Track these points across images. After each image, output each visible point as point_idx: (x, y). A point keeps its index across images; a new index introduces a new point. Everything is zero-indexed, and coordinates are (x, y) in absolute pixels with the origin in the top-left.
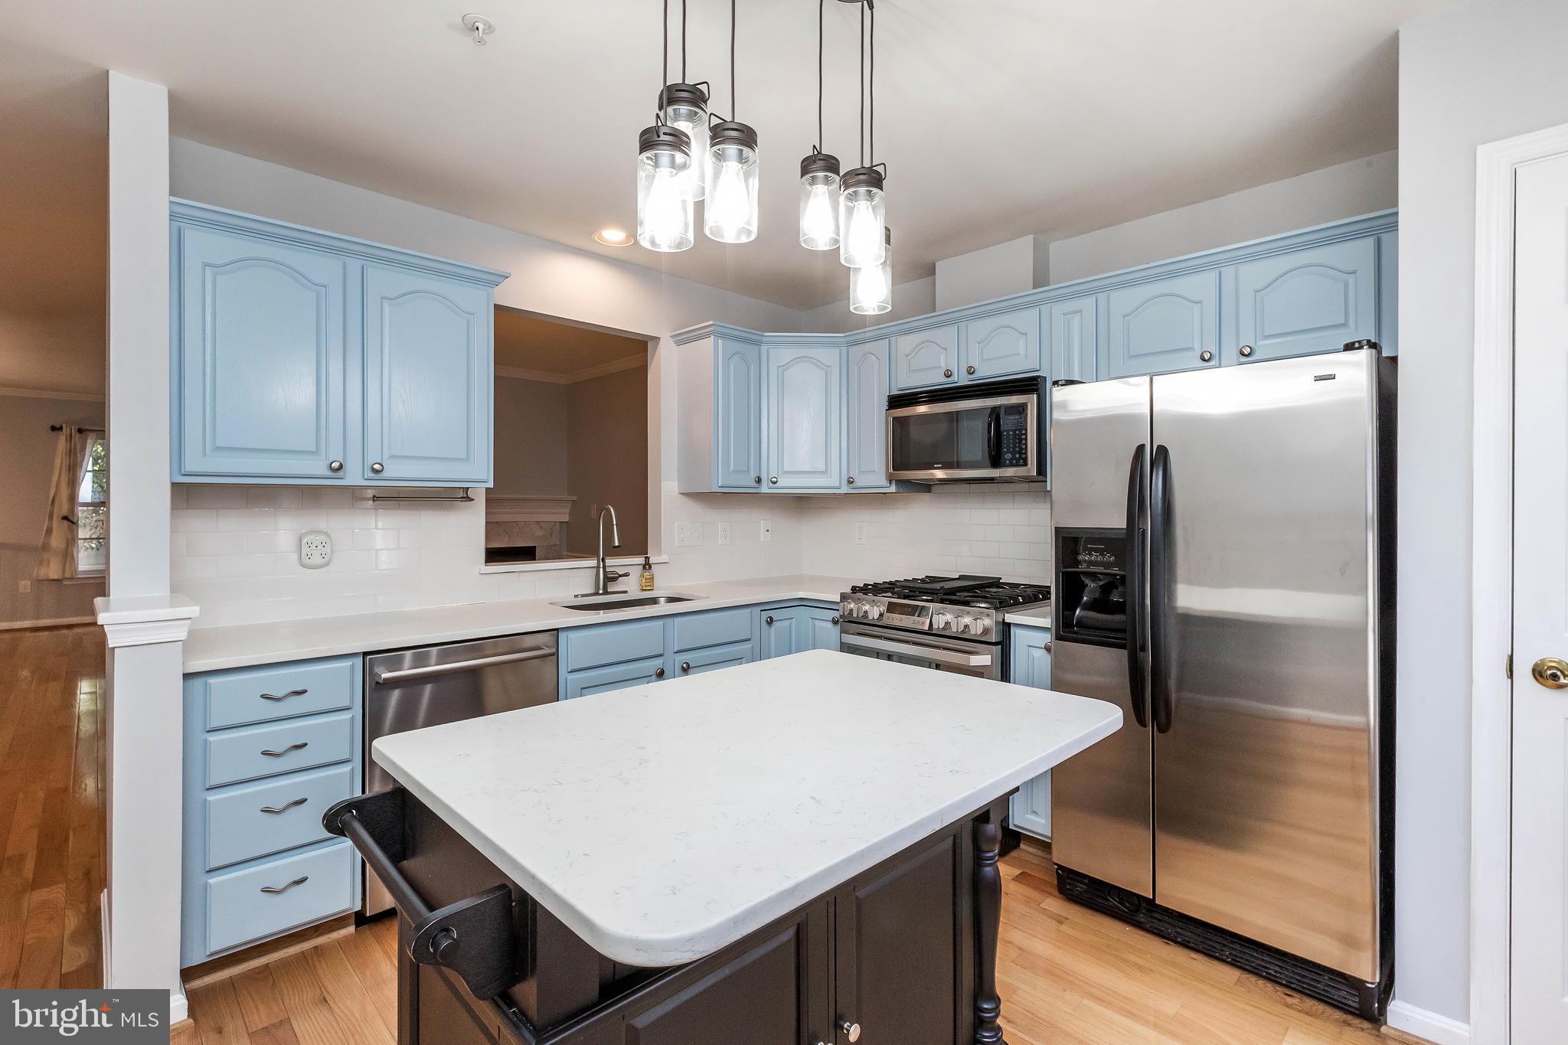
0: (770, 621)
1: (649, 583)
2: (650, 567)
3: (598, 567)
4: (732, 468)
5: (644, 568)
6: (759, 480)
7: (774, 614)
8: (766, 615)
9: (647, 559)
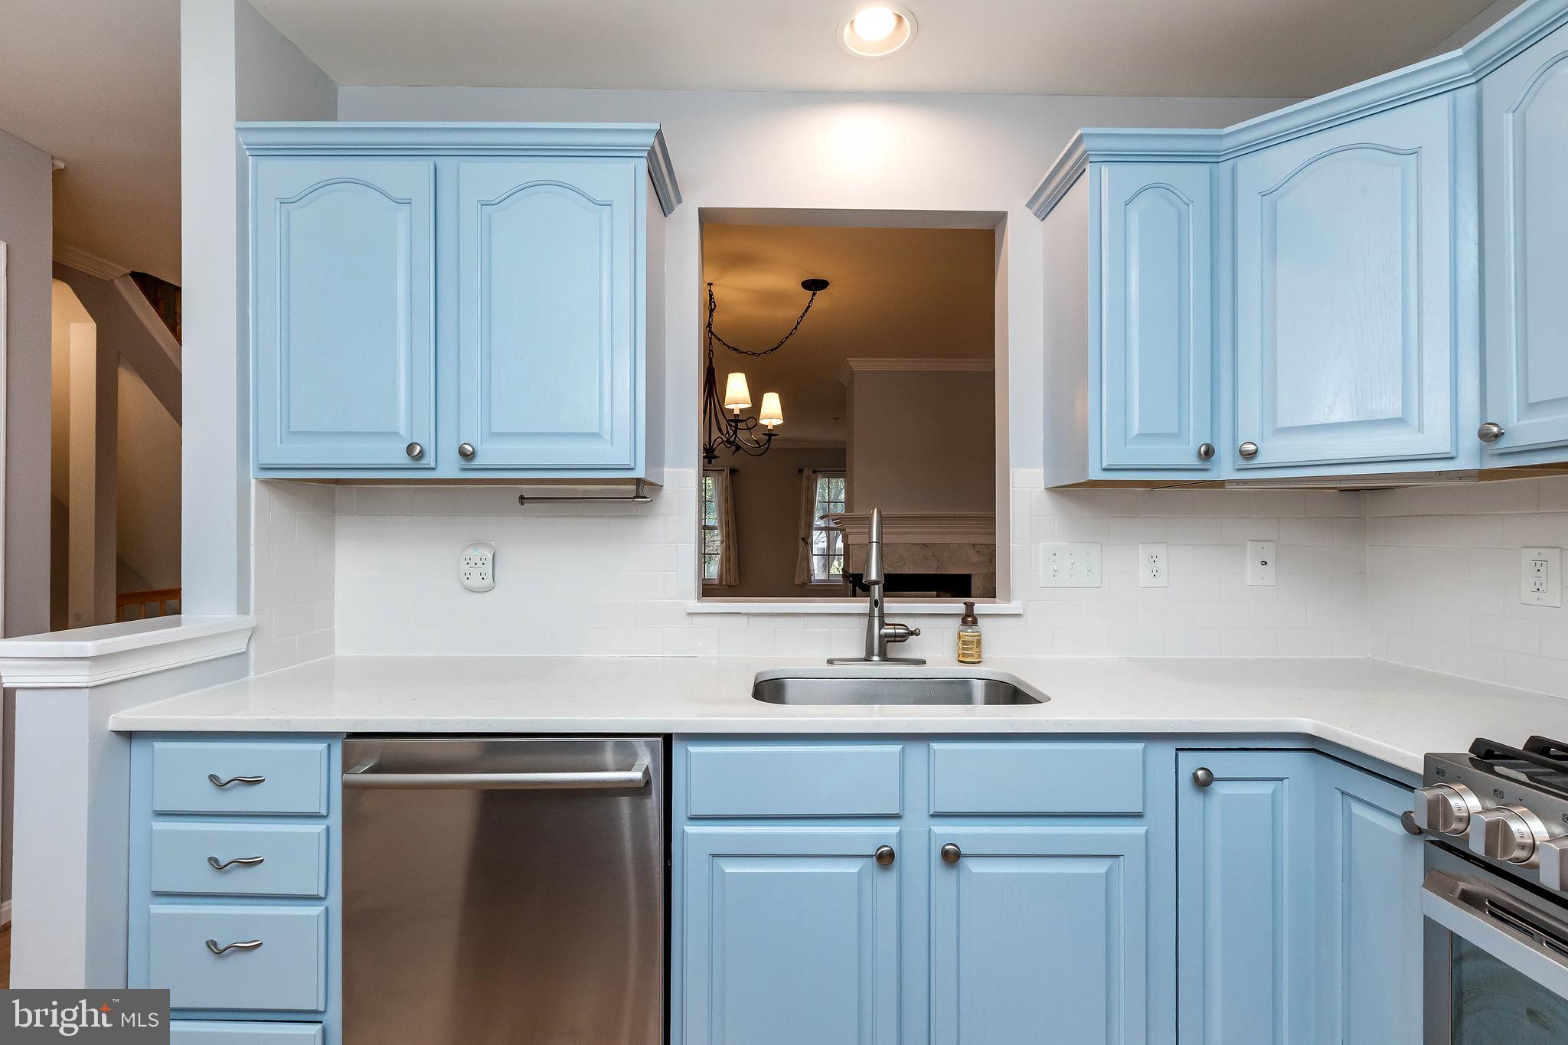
0: (1203, 783)
1: (970, 651)
2: (975, 622)
3: (871, 616)
4: (1135, 428)
5: (964, 622)
6: (1208, 453)
7: (1218, 764)
8: (1190, 763)
9: (970, 607)
